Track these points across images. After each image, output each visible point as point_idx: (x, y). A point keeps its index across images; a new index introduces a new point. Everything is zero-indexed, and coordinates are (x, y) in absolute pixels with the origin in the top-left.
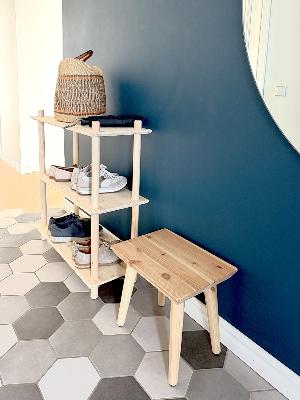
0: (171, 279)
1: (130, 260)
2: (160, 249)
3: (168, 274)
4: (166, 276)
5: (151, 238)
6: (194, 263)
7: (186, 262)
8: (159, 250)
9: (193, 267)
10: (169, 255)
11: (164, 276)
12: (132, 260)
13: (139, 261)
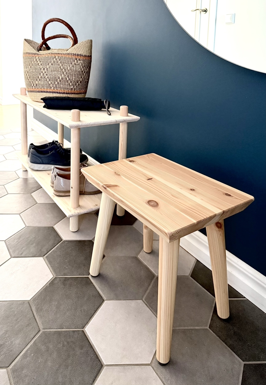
0: (159, 207)
1: (105, 184)
2: (146, 174)
3: (155, 202)
4: (152, 204)
5: (134, 162)
6: (191, 190)
7: (181, 189)
8: (144, 175)
9: (191, 194)
10: (157, 180)
11: (150, 203)
12: (106, 184)
13: (116, 186)
